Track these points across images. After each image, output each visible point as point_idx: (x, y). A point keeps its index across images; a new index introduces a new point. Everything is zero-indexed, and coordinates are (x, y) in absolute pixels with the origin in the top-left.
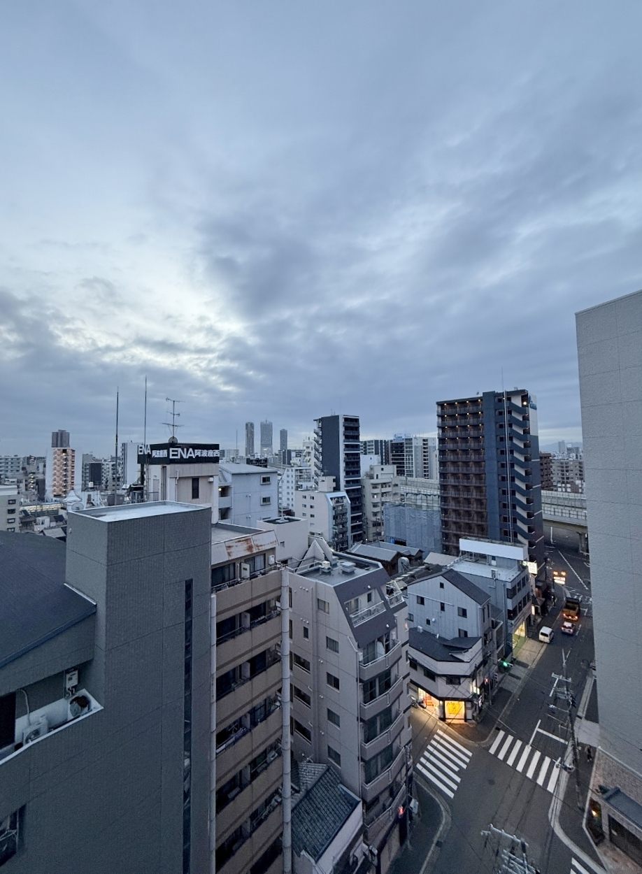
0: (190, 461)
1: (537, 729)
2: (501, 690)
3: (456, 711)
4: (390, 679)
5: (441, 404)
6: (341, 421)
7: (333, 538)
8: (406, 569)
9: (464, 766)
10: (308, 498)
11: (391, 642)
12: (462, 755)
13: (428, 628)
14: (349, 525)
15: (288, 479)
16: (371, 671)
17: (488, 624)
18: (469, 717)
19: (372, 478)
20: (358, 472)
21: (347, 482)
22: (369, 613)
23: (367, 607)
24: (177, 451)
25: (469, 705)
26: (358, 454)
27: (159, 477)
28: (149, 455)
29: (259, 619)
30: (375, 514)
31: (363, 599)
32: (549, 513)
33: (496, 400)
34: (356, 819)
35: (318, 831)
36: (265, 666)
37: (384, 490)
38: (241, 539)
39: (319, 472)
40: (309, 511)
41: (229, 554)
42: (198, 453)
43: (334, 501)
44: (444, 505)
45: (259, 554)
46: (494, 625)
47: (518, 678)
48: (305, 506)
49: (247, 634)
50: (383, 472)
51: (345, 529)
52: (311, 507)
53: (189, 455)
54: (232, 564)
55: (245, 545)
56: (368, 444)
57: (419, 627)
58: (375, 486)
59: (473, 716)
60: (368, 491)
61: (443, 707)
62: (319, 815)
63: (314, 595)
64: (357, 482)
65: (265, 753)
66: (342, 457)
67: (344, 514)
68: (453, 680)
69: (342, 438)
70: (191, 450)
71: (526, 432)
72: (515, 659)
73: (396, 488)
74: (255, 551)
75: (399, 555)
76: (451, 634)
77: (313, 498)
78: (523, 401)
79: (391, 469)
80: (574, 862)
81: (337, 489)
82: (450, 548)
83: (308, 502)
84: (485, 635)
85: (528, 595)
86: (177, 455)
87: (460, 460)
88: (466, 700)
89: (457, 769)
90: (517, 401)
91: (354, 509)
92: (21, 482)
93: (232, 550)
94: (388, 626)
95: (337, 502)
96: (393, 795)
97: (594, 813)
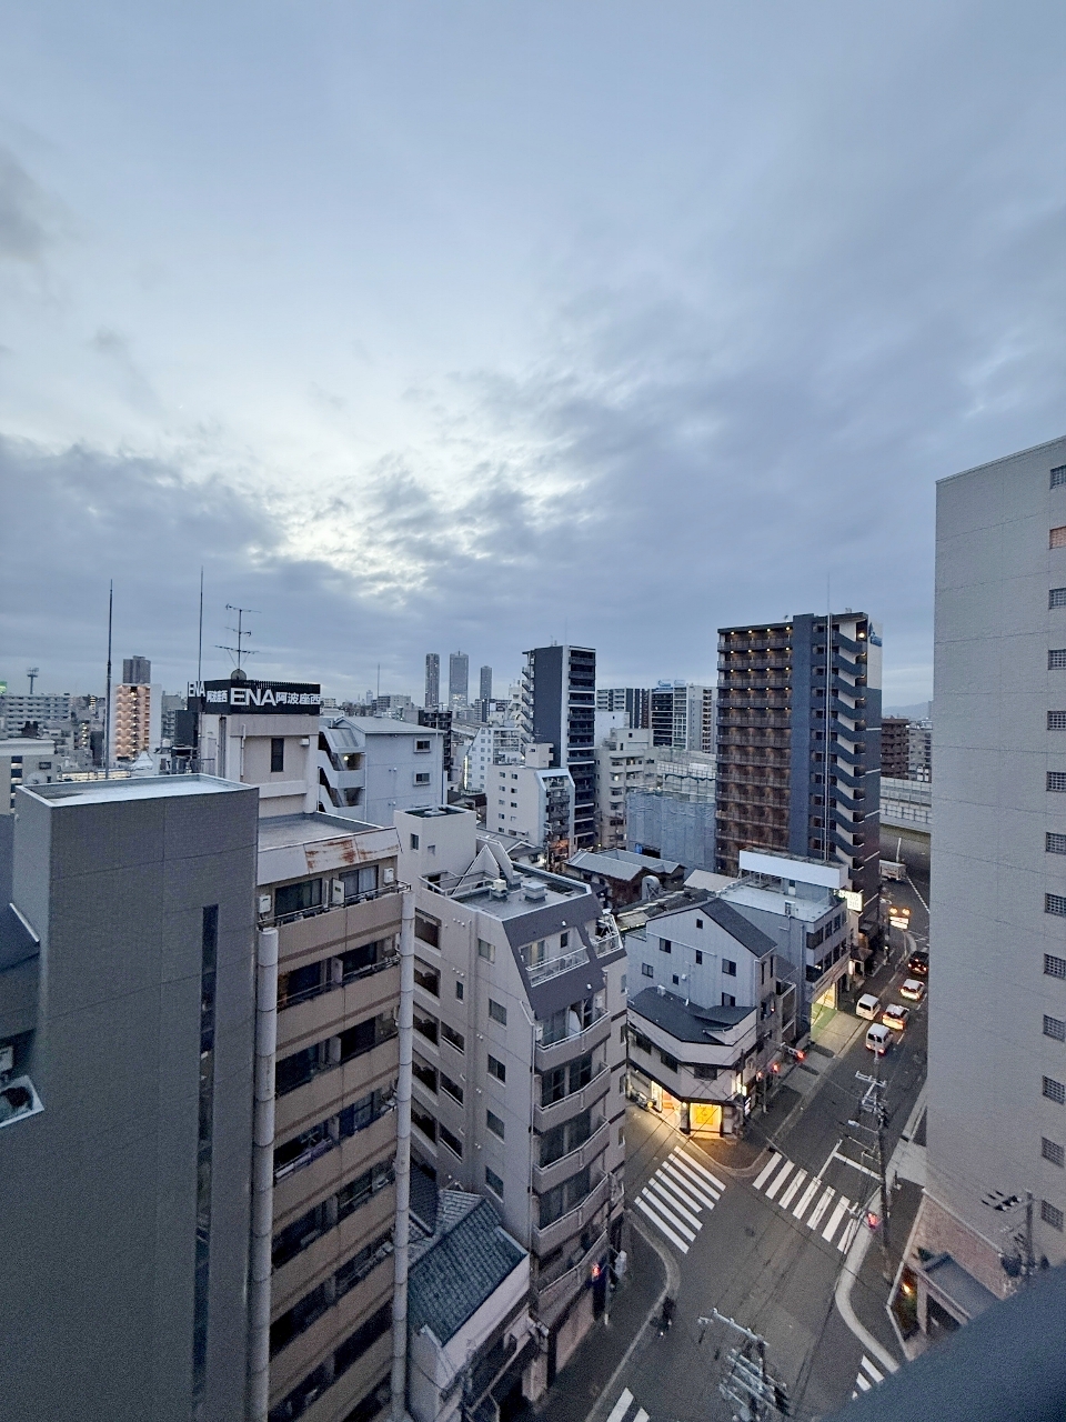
0: (267, 710)
1: (835, 1154)
2: (785, 1089)
3: (709, 1119)
4: (590, 1069)
5: (725, 633)
6: (566, 656)
7: (545, 841)
8: (654, 894)
9: (711, 1205)
10: (508, 775)
11: (594, 1013)
12: (712, 1187)
13: (673, 988)
14: (572, 821)
15: (483, 745)
16: (556, 1055)
17: (770, 985)
18: (728, 1129)
19: (613, 748)
20: (590, 739)
21: (572, 754)
22: (562, 964)
23: (555, 955)
24: (244, 693)
25: (728, 1111)
26: (592, 710)
27: (216, 735)
28: (203, 699)
29: (362, 970)
30: (615, 806)
31: (553, 942)
32: (894, 814)
33: (815, 628)
34: (519, 1280)
35: (454, 1296)
36: (373, 1041)
37: (632, 768)
38: (334, 841)
39: (528, 736)
40: (508, 797)
41: (310, 864)
42: (282, 697)
43: (549, 783)
44: (722, 796)
45: (366, 865)
46: (780, 989)
47: (815, 1072)
48: (504, 789)
49: (336, 994)
50: (631, 740)
51: (564, 828)
52: (513, 791)
53: (265, 700)
54: (314, 881)
55: (341, 851)
56: (615, 694)
57: (660, 986)
58: (616, 762)
59: (734, 1129)
60: (605, 768)
61: (687, 1114)
62: (458, 1273)
63: (474, 933)
64: (589, 753)
65: (369, 1176)
66: (565, 713)
67: (564, 804)
68: (706, 1071)
69: (565, 683)
70: (269, 692)
71: (860, 683)
72: (813, 1043)
73: (651, 765)
74: (357, 860)
75: (646, 872)
76: (709, 1000)
77: (516, 777)
78: (858, 632)
79: (646, 735)
80: (866, 1363)
81: (555, 764)
82: (724, 867)
83: (509, 783)
84: (764, 1005)
85: (843, 943)
86: (243, 700)
87: (751, 724)
88: (723, 1104)
89: (698, 1209)
90: (849, 632)
91: (580, 797)
92: (68, 736)
93: (316, 858)
94: (589, 987)
95: (554, 785)
96: (586, 1246)
97: (907, 1289)
